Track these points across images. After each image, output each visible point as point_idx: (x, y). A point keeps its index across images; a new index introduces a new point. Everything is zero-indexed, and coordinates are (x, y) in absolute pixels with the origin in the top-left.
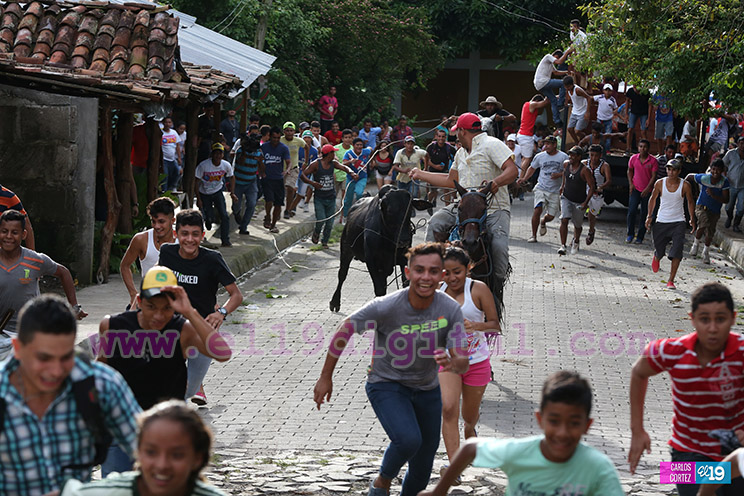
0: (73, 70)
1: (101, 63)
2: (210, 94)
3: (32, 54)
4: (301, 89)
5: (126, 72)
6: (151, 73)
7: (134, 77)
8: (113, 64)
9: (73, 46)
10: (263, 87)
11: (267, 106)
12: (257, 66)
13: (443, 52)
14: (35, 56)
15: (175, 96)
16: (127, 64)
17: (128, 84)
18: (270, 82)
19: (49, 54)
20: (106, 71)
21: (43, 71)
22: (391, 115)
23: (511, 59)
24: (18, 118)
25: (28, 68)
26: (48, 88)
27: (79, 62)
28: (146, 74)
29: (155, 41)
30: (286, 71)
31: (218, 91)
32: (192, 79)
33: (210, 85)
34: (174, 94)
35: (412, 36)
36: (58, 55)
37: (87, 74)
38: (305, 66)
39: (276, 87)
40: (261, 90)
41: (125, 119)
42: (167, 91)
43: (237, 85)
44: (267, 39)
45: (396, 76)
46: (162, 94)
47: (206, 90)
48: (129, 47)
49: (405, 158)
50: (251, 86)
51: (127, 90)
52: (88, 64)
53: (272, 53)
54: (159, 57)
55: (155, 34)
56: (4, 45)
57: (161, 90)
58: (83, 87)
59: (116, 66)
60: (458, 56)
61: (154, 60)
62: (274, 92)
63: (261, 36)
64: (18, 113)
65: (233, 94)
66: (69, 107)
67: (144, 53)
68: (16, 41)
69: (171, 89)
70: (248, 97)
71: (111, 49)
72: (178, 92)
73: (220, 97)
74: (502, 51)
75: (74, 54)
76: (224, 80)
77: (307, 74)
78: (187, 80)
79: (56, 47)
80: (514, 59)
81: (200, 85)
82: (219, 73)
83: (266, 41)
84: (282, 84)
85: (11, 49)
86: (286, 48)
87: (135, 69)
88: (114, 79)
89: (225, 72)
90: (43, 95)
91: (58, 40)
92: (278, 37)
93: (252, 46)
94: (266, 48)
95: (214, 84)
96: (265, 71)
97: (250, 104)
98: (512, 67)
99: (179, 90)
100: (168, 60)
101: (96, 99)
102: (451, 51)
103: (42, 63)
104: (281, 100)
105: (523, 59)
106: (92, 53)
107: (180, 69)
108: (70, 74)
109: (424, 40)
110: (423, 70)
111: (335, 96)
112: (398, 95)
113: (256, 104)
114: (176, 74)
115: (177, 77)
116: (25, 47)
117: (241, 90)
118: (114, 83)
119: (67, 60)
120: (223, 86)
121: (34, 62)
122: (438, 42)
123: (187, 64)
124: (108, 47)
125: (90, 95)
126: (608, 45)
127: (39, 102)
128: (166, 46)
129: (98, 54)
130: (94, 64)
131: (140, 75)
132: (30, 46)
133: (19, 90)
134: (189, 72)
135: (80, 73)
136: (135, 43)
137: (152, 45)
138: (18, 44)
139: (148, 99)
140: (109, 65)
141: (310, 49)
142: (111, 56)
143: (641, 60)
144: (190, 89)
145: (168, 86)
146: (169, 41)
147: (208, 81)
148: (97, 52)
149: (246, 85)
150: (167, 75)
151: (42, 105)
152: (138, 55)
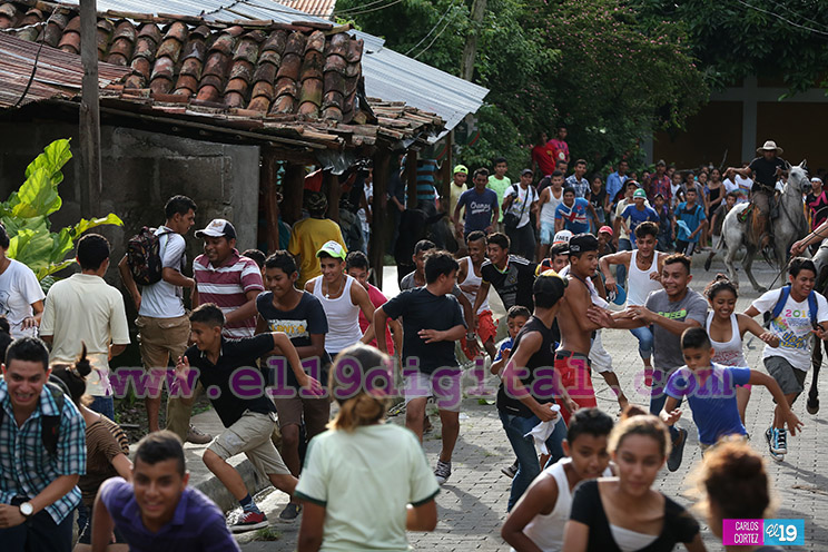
0: (227, 110)
1: (262, 100)
2: (404, 138)
3: (173, 89)
4: (520, 130)
5: (295, 112)
6: (328, 113)
7: (305, 119)
8: (278, 102)
9: (227, 78)
10: (472, 128)
11: (477, 153)
12: (464, 102)
13: (708, 80)
14: (178, 92)
15: (359, 143)
16: (296, 101)
17: (297, 128)
18: (480, 121)
19: (195, 90)
20: (269, 111)
21: (188, 112)
22: (639, 162)
23: (799, 87)
24: (157, 174)
25: (168, 108)
26: (194, 134)
27: (234, 99)
28: (320, 115)
29: (332, 70)
30: (503, 107)
31: (415, 135)
32: (380, 120)
33: (403, 128)
34: (357, 139)
35: (667, 60)
36: (207, 90)
37: (244, 115)
38: (525, 100)
39: (490, 128)
40: (470, 133)
41: (294, 172)
42: (348, 136)
43: (437, 127)
44: (477, 65)
45: (646, 112)
46: (341, 140)
47: (399, 134)
48: (298, 80)
50: (456, 128)
51: (297, 135)
52: (246, 102)
53: (483, 84)
54: (337, 91)
55: (333, 62)
56: (138, 78)
57: (340, 134)
58: (240, 132)
59: (282, 104)
60: (728, 84)
61: (330, 96)
62: (487, 135)
63: (468, 63)
64: (156, 167)
65: (432, 139)
66: (222, 158)
67: (318, 87)
68: (154, 73)
69: (353, 133)
70: (453, 143)
71: (276, 82)
72: (362, 137)
73: (416, 143)
74: (787, 77)
75: (227, 89)
76: (422, 121)
77: (528, 109)
78: (372, 121)
79: (205, 80)
80: (804, 86)
81: (390, 127)
82: (415, 112)
83: (476, 68)
84: (496, 124)
85: (147, 84)
86: (501, 77)
87: (306, 108)
88: (280, 121)
89: (423, 109)
90: (189, 143)
91: (207, 71)
92: (491, 62)
93: (458, 75)
94: (475, 78)
95: (409, 126)
96: (474, 108)
97: (455, 151)
98: (800, 97)
99: (364, 134)
100: (350, 95)
101: (256, 148)
102: (718, 78)
103: (187, 101)
104: (495, 145)
105: (817, 86)
106: (250, 87)
107: (365, 107)
108: (223, 116)
109: (682, 64)
110: (680, 104)
111: (565, 140)
112: (648, 137)
113: (463, 151)
114: (360, 113)
115: (361, 118)
116: (165, 81)
117: (443, 134)
118: (280, 126)
119: (219, 97)
120: (421, 128)
121: (176, 100)
122: (700, 67)
123: (374, 100)
124: (272, 80)
125: (249, 142)
127: (182, 153)
128: (346, 77)
129: (259, 89)
130: (253, 101)
131: (313, 115)
132: (172, 80)
133: (157, 137)
134: (376, 110)
135: (236, 113)
136: (307, 74)
137: (328, 77)
138: (155, 77)
139: (323, 147)
140: (272, 103)
141: (533, 77)
142: (275, 91)
144: (379, 135)
145: (349, 129)
146: (351, 71)
147: (401, 122)
148: (257, 86)
149: (449, 127)
150: (347, 116)
151: (187, 156)
152: (310, 89)
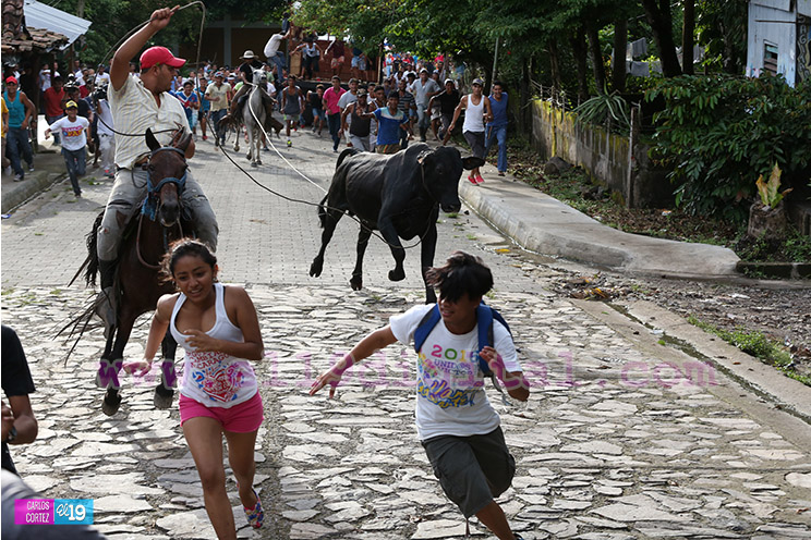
2: (47, 47)
6: (6, 35)
10: (83, 42)
11: (87, 55)
12: (79, 29)
15: (23, 50)
18: (87, 39)
29: (8, 13)
30: (99, 31)
31: (52, 46)
32: (34, 38)
33: (46, 42)
34: (22, 48)
38: (112, 28)
39: (93, 43)
40: (82, 45)
42: (17, 47)
43: (65, 41)
44: (85, 10)
45: (174, 33)
46: (13, 48)
47: (44, 45)
49: (216, 88)
50: (74, 42)
53: (89, 20)
54: (11, 24)
55: (8, 8)
57: (13, 46)
60: (216, 19)
61: (7, 26)
62: (91, 47)
63: (81, 9)
65: (62, 48)
69: (19, 45)
70: (73, 50)
72: (24, 47)
73: (53, 50)
74: (245, 15)
76: (56, 38)
77: (113, 33)
78: (30, 39)
80: (253, 20)
81: (39, 42)
82: (52, 34)
83: (85, 12)
84: (97, 41)
86: (98, 16)
89: (57, 33)
92: (93, 9)
93: (75, 15)
94: (85, 17)
95: (49, 41)
96: (84, 31)
97: (74, 54)
98: (252, 26)
99: (25, 45)
100: (18, 25)
102: (211, 16)
104: (96, 52)
105: (260, 20)
107: (25, 31)
110: (193, 29)
112: (176, 46)
113: (79, 54)
114: (23, 34)
115: (24, 37)
117: (68, 45)
120: (56, 42)
123: (30, 28)
126: (315, 8)
128: (15, 16)
134: (32, 33)
137: (6, 16)
139: (4, 52)
141: (115, 16)
143: (338, 17)
144: (33, 45)
145: (17, 43)
146: (18, 13)
147: (46, 39)
149: (71, 41)
150: (16, 36)
